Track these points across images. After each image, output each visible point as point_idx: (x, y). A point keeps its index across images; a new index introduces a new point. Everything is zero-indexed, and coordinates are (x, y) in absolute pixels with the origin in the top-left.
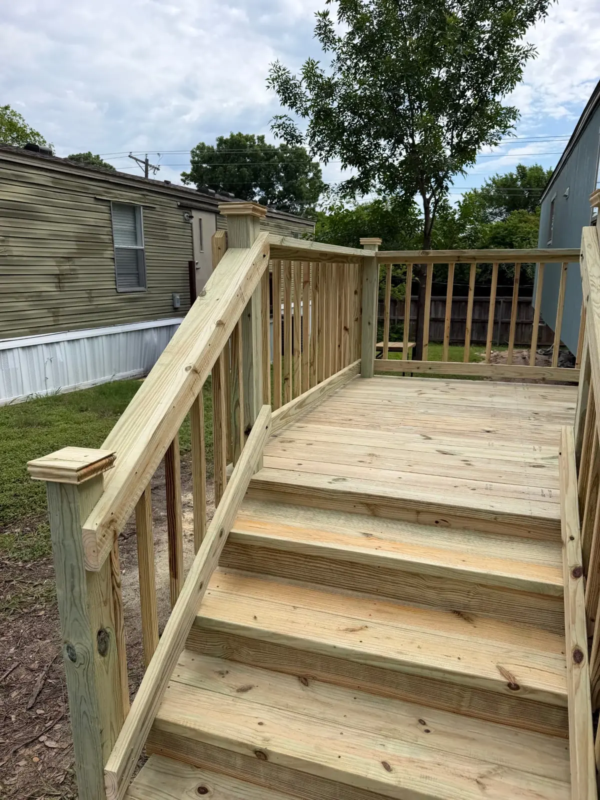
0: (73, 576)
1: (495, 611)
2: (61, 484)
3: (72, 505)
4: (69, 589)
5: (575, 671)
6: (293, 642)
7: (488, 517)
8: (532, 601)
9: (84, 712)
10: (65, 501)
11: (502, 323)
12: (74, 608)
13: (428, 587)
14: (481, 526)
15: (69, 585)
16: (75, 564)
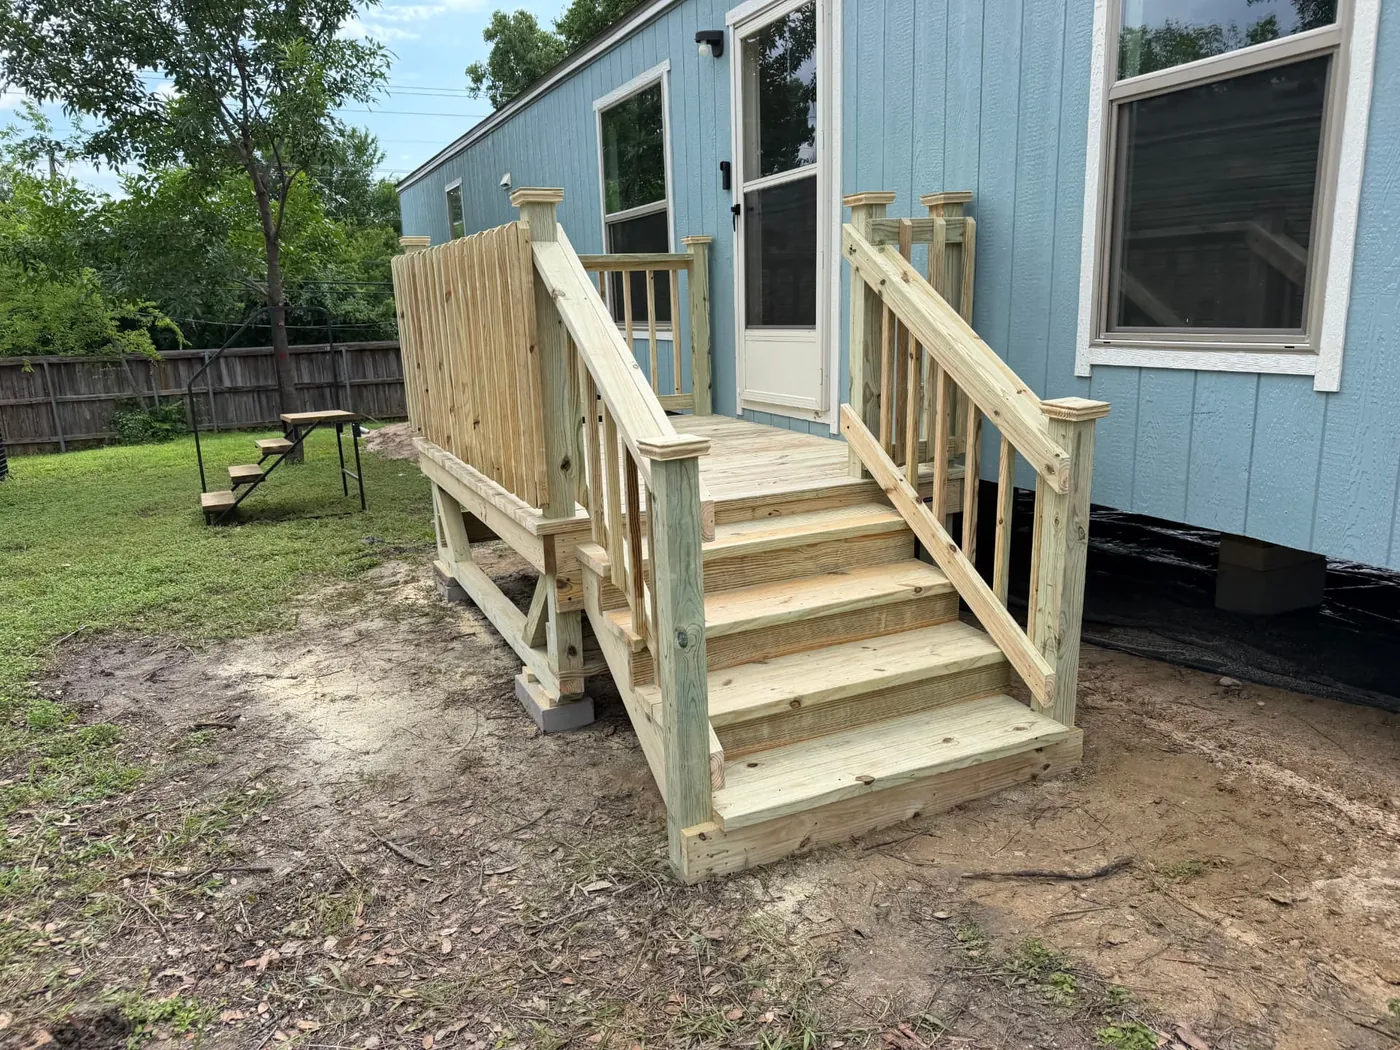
0: (688, 554)
1: (858, 562)
2: (681, 460)
3: (692, 481)
4: (683, 569)
5: (956, 556)
6: (756, 623)
7: (810, 496)
8: (879, 543)
9: (693, 700)
10: (685, 478)
11: (352, 386)
12: (689, 588)
13: (806, 559)
14: (806, 506)
15: (683, 564)
16: (691, 541)
